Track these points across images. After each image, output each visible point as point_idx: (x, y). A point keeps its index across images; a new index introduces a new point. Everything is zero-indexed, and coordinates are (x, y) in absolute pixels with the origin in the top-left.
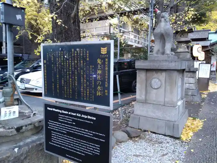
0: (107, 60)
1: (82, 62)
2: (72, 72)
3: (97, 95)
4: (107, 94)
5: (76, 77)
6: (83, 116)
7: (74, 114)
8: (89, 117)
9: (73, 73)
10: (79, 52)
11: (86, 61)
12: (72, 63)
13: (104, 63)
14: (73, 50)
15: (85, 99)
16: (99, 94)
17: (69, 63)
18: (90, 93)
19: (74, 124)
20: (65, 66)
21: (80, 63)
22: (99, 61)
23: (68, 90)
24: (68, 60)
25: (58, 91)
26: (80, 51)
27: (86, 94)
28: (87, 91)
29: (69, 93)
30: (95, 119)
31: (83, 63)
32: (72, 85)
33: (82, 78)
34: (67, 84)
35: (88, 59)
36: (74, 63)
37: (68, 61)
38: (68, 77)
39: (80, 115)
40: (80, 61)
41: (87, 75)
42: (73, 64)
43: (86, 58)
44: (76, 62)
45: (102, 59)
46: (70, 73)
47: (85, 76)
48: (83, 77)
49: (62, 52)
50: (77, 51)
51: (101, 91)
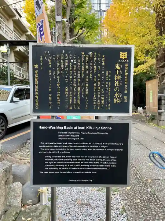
0: (126, 65)
1: (95, 67)
2: (81, 78)
3: (115, 102)
4: (126, 101)
5: (87, 85)
6: (95, 128)
7: (82, 128)
8: (103, 128)
9: (83, 80)
10: (91, 56)
11: (101, 66)
12: (81, 68)
13: (123, 69)
14: (83, 53)
15: (99, 108)
16: (116, 101)
17: (77, 68)
18: (105, 102)
19: (83, 139)
20: (71, 72)
21: (93, 68)
22: (118, 66)
23: (75, 100)
24: (76, 65)
25: (59, 103)
26: (93, 55)
27: (101, 102)
28: (101, 100)
29: (76, 104)
30: (111, 128)
31: (97, 68)
32: (81, 94)
33: (95, 85)
34: (72, 94)
35: (103, 64)
36: (85, 68)
37: (75, 67)
38: (75, 85)
39: (90, 128)
40: (93, 66)
41: (101, 81)
42: (83, 69)
43: (102, 62)
44: (87, 67)
45: (121, 64)
46: (79, 80)
47: (99, 83)
48: (97, 84)
49: (66, 55)
50: (89, 56)
51: (118, 98)
